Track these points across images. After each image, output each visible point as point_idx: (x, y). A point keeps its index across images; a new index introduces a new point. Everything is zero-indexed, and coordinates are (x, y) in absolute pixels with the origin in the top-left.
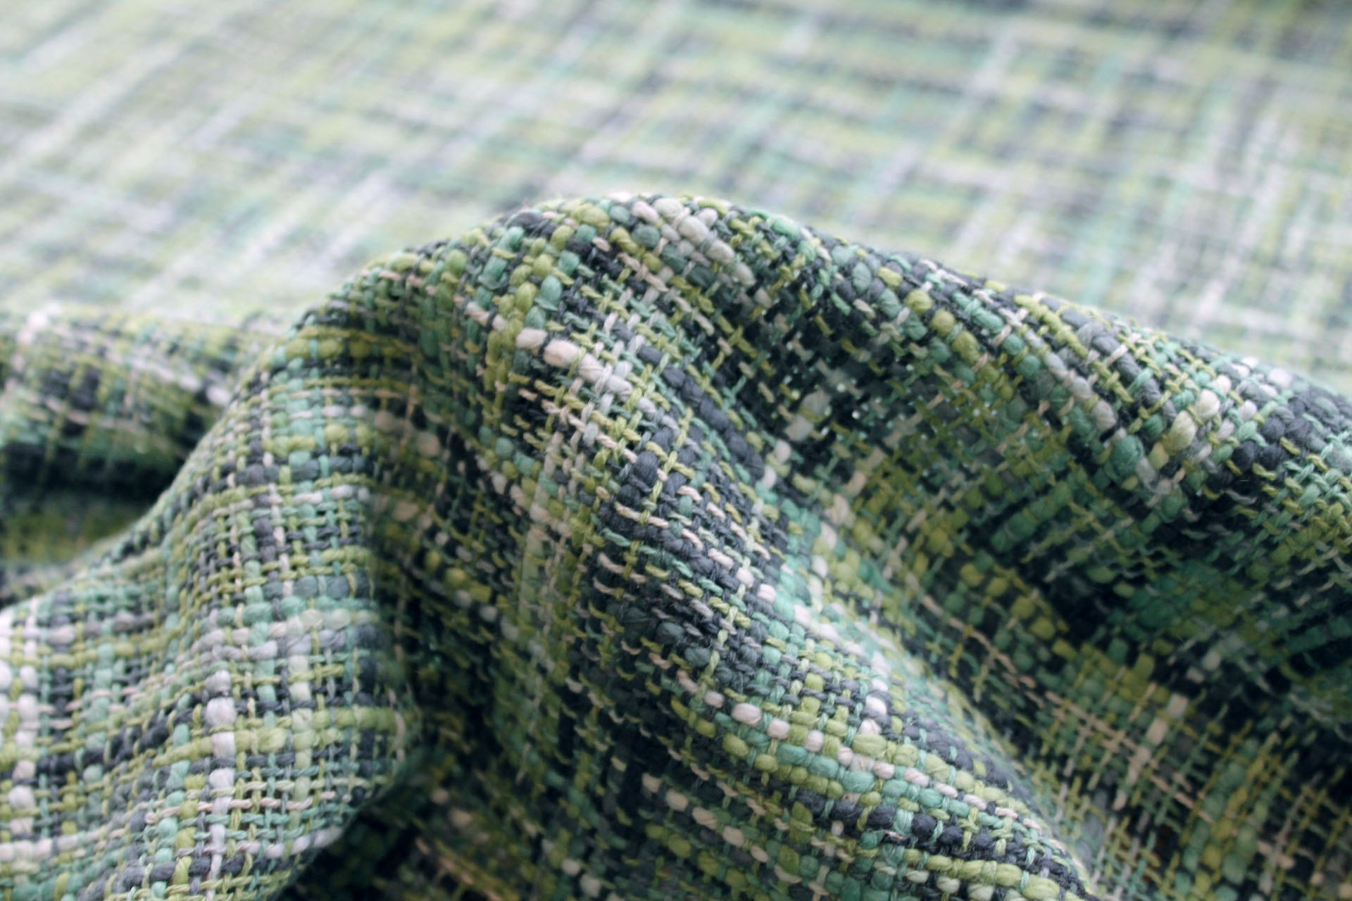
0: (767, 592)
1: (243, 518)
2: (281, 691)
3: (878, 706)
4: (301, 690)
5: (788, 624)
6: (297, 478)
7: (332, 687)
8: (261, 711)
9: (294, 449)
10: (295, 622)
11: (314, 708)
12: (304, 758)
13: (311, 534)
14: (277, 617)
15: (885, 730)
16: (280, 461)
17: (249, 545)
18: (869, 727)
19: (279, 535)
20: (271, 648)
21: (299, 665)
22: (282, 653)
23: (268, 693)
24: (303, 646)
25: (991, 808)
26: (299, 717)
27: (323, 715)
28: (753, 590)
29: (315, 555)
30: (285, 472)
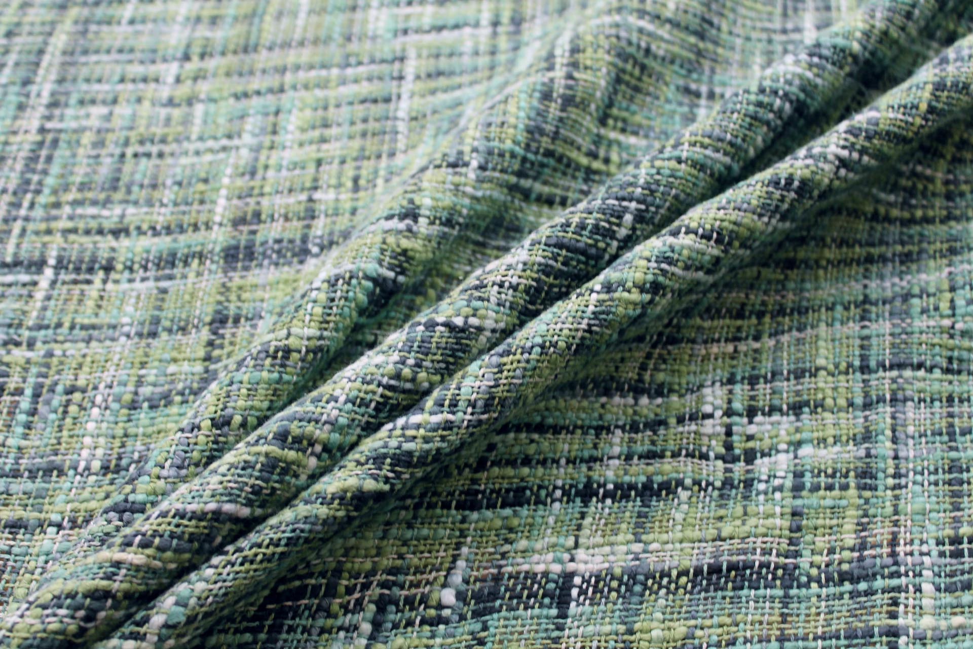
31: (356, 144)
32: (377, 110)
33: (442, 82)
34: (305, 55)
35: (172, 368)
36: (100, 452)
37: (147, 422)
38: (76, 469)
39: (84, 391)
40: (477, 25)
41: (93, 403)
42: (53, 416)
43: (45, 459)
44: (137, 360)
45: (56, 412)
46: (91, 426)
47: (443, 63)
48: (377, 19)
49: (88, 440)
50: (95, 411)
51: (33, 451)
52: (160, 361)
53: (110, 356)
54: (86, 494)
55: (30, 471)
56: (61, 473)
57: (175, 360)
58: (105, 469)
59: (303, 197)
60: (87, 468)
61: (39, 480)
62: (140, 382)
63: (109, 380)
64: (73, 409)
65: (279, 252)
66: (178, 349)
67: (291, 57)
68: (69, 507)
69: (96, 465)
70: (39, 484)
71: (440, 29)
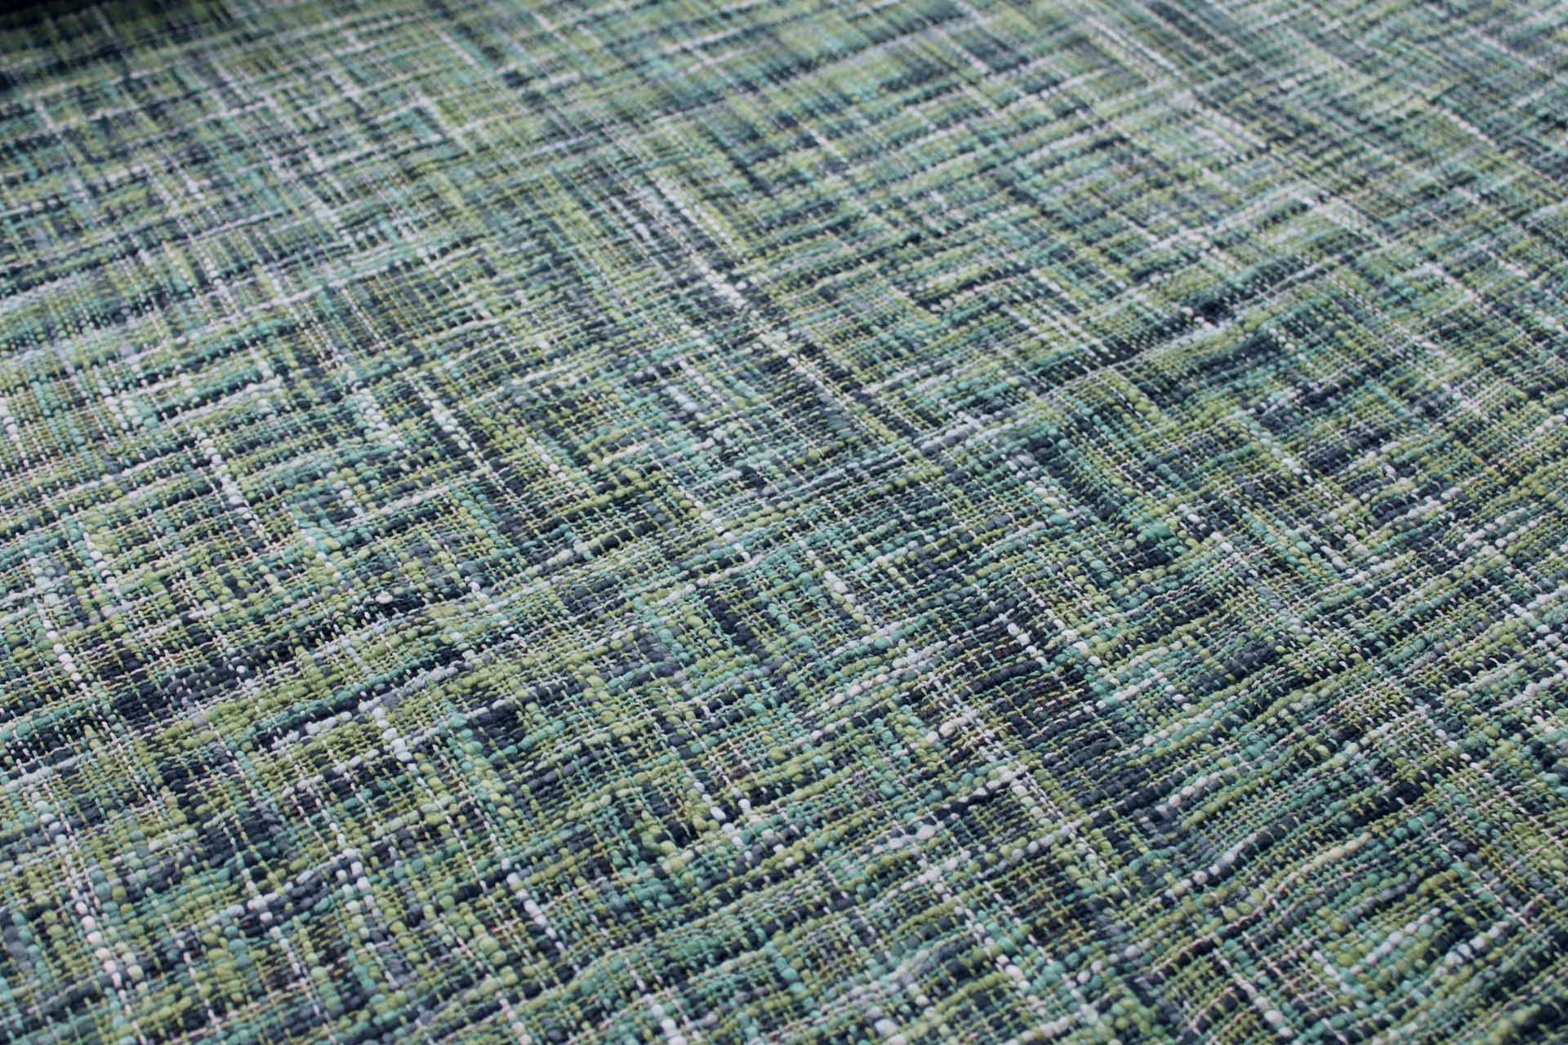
0: (1101, 704)
1: (847, 927)
2: (913, 1005)
3: (1179, 697)
4: (922, 1000)
5: (1120, 705)
6: (866, 899)
7: (937, 990)
8: (908, 1020)
9: (857, 884)
10: (901, 970)
11: (933, 1004)
12: (944, 1029)
13: (887, 923)
14: (890, 970)
15: (1190, 701)
16: (853, 893)
17: (855, 939)
18: (1186, 707)
19: (871, 930)
20: (895, 987)
21: (913, 988)
22: (903, 987)
23: (906, 1008)
24: (910, 978)
25: (1250, 688)
26: (928, 1013)
27: (941, 1005)
28: (1096, 710)
29: (894, 933)
30: (858, 898)
31: (201, 547)
32: (197, 504)
33: (261, 453)
34: (52, 471)
35: (154, 844)
36: (129, 957)
37: (167, 907)
38: (111, 985)
39: (54, 907)
40: (260, 378)
41: (77, 913)
42: (32, 949)
43: (62, 994)
44: (100, 850)
45: (33, 942)
46: (95, 937)
47: (247, 432)
48: (120, 406)
49: (102, 953)
50: (88, 921)
51: (38, 993)
52: (131, 841)
53: (58, 861)
54: (148, 1003)
55: (52, 1014)
56: (96, 997)
57: (152, 835)
58: (151, 971)
59: (176, 621)
60: (126, 978)
61: (71, 1017)
62: (121, 871)
63: (79, 884)
64: (55, 930)
65: (192, 685)
66: (145, 820)
67: (34, 479)
68: (135, 1025)
69: (136, 971)
70: (74, 1022)
71: (216, 396)
